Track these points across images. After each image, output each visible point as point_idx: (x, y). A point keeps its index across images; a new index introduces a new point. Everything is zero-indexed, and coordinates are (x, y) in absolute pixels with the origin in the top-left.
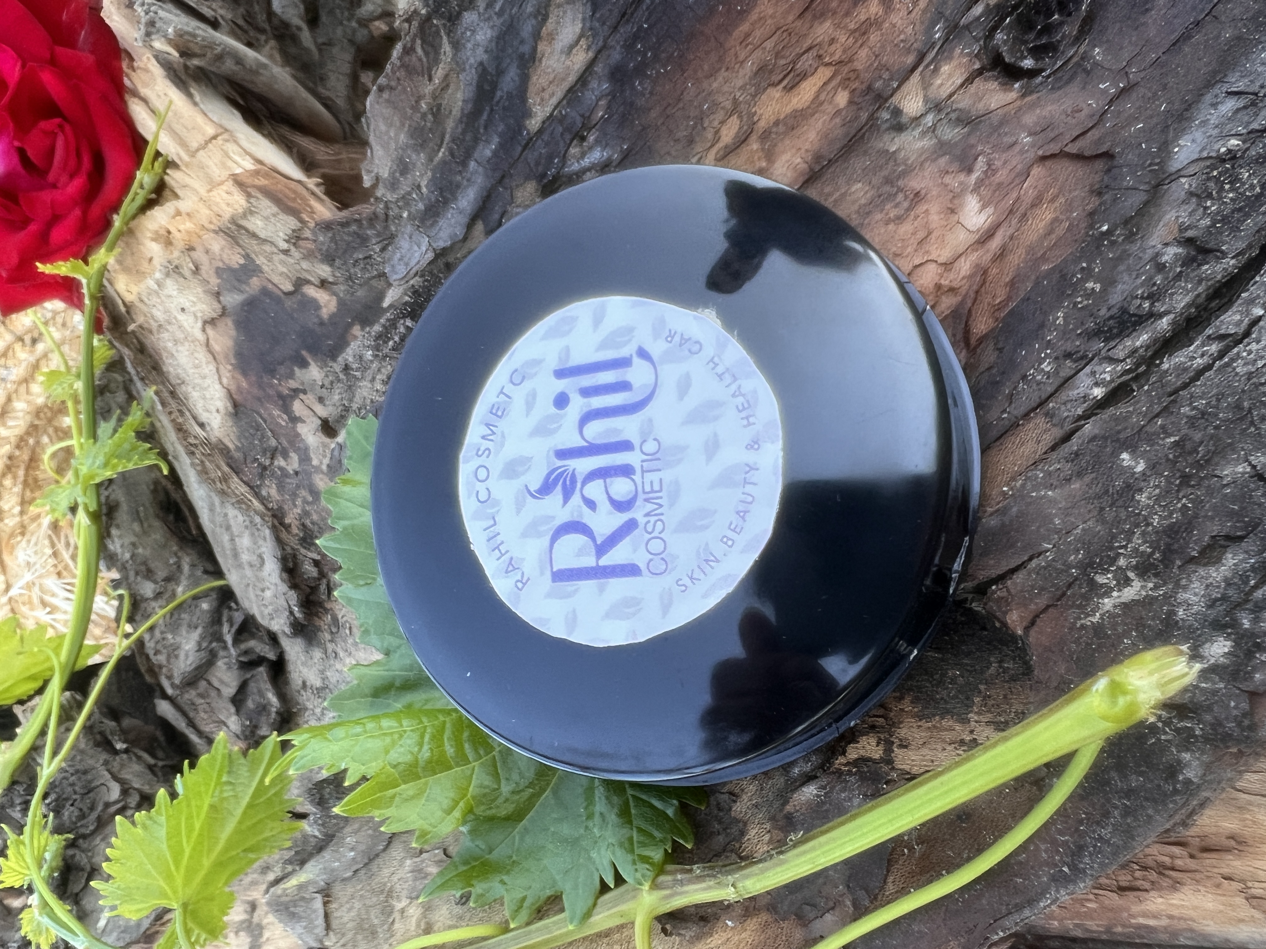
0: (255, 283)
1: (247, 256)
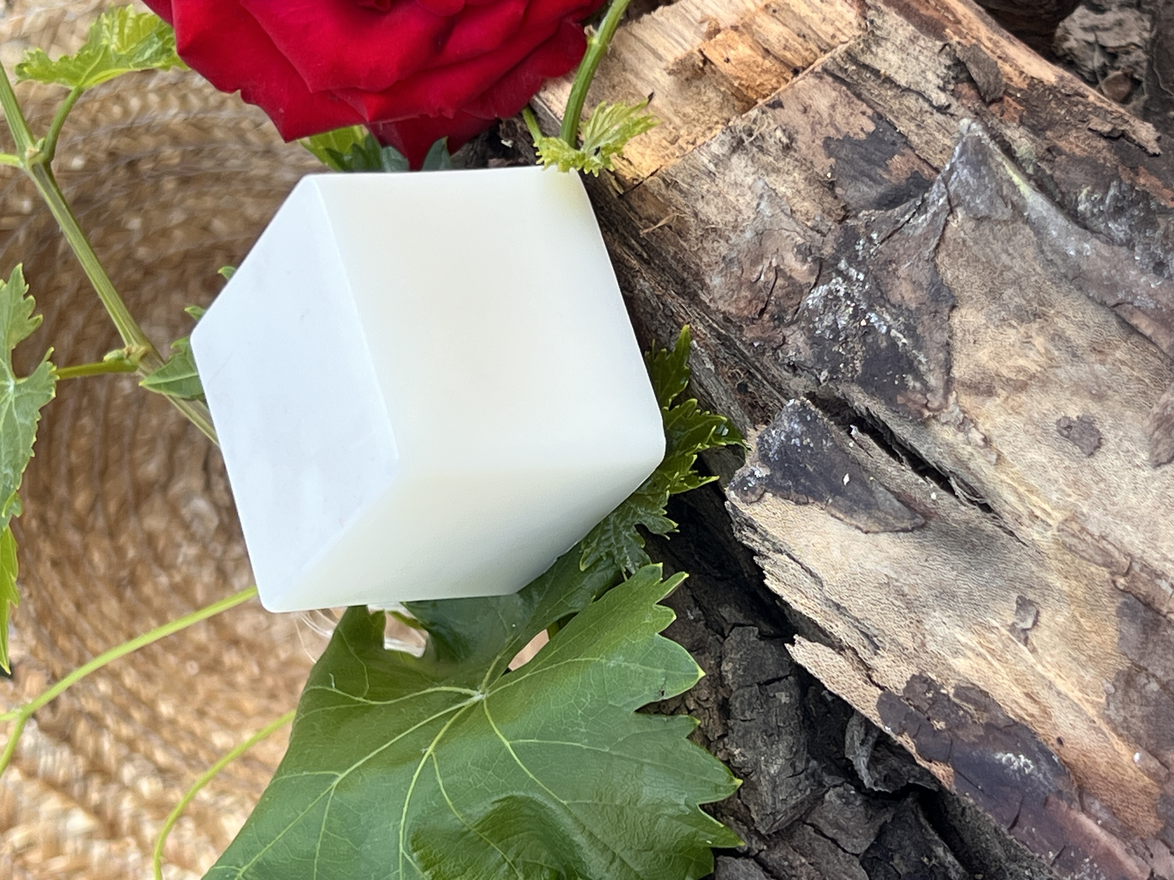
1: (879, 117)
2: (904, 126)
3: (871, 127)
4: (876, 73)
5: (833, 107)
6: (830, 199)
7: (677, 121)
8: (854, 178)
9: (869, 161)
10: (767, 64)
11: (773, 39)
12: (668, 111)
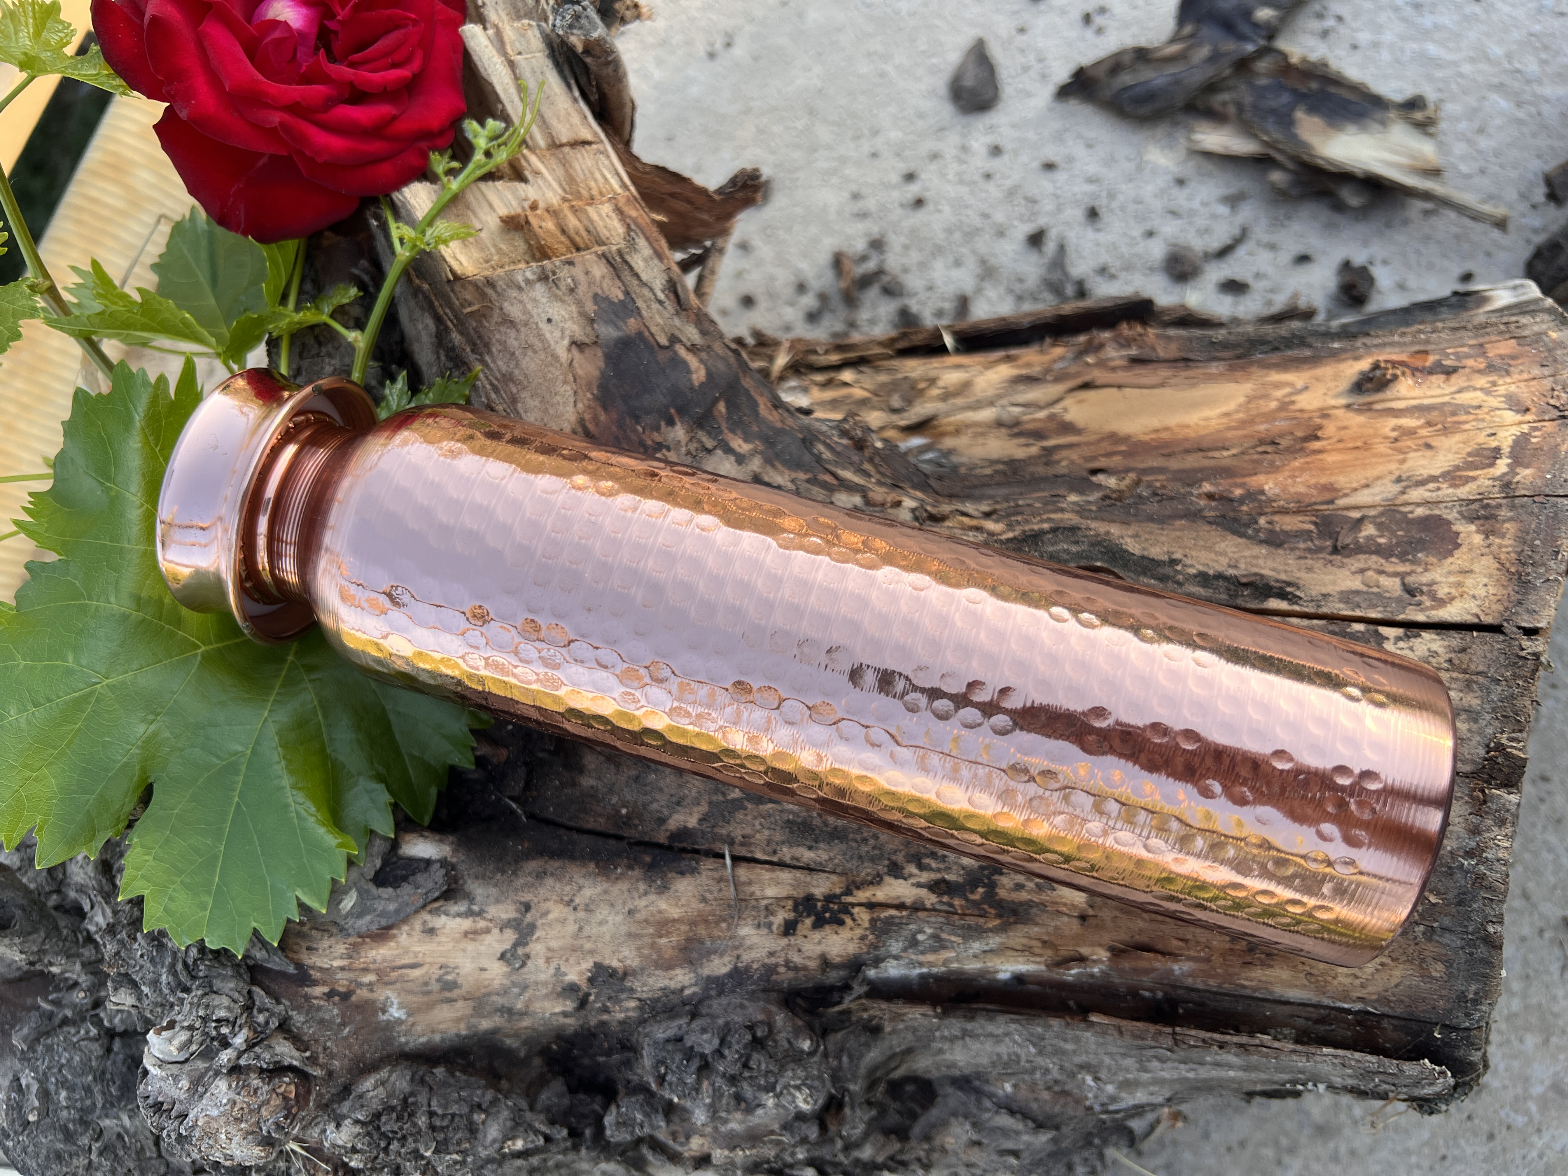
0: (632, 323)
1: (627, 293)
2: (640, 303)
3: (621, 296)
4: (631, 268)
5: (603, 277)
6: (589, 328)
7: (493, 250)
8: (606, 322)
9: (617, 316)
10: (563, 239)
11: (571, 226)
12: (488, 243)
